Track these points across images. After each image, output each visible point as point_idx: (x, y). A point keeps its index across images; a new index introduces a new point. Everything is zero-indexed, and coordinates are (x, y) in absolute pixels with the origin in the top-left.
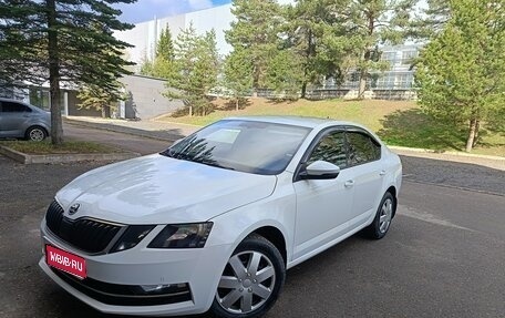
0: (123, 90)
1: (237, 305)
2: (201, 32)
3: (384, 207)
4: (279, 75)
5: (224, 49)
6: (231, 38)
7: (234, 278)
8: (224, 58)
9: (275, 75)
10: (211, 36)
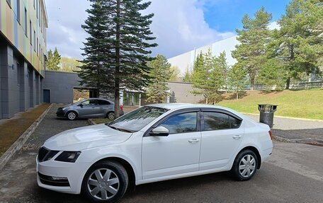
0: (169, 91)
1: (99, 194)
3: (243, 160)
4: (268, 75)
7: (96, 181)
8: (231, 67)
9: (264, 75)
10: (223, 56)
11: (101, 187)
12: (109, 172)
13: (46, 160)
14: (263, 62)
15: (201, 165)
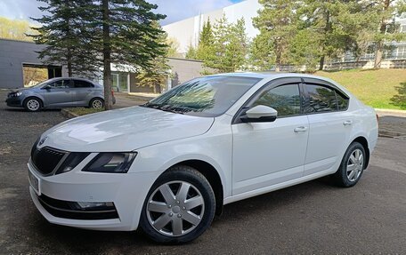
0: (170, 71)
1: (169, 227)
2: (232, 20)
3: (352, 157)
4: (299, 50)
5: (252, 33)
6: (257, 23)
7: (164, 204)
8: (251, 40)
9: (295, 52)
10: (241, 23)
11: (173, 214)
12: (186, 186)
13: (60, 171)
14: (292, 33)
15: (308, 167)
